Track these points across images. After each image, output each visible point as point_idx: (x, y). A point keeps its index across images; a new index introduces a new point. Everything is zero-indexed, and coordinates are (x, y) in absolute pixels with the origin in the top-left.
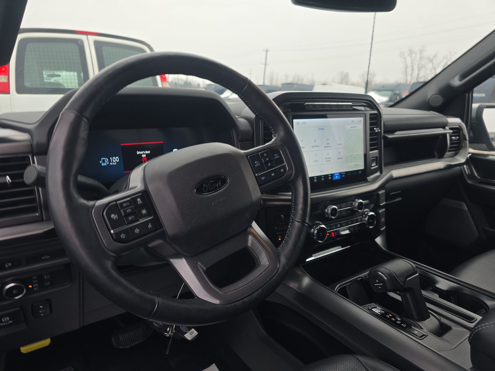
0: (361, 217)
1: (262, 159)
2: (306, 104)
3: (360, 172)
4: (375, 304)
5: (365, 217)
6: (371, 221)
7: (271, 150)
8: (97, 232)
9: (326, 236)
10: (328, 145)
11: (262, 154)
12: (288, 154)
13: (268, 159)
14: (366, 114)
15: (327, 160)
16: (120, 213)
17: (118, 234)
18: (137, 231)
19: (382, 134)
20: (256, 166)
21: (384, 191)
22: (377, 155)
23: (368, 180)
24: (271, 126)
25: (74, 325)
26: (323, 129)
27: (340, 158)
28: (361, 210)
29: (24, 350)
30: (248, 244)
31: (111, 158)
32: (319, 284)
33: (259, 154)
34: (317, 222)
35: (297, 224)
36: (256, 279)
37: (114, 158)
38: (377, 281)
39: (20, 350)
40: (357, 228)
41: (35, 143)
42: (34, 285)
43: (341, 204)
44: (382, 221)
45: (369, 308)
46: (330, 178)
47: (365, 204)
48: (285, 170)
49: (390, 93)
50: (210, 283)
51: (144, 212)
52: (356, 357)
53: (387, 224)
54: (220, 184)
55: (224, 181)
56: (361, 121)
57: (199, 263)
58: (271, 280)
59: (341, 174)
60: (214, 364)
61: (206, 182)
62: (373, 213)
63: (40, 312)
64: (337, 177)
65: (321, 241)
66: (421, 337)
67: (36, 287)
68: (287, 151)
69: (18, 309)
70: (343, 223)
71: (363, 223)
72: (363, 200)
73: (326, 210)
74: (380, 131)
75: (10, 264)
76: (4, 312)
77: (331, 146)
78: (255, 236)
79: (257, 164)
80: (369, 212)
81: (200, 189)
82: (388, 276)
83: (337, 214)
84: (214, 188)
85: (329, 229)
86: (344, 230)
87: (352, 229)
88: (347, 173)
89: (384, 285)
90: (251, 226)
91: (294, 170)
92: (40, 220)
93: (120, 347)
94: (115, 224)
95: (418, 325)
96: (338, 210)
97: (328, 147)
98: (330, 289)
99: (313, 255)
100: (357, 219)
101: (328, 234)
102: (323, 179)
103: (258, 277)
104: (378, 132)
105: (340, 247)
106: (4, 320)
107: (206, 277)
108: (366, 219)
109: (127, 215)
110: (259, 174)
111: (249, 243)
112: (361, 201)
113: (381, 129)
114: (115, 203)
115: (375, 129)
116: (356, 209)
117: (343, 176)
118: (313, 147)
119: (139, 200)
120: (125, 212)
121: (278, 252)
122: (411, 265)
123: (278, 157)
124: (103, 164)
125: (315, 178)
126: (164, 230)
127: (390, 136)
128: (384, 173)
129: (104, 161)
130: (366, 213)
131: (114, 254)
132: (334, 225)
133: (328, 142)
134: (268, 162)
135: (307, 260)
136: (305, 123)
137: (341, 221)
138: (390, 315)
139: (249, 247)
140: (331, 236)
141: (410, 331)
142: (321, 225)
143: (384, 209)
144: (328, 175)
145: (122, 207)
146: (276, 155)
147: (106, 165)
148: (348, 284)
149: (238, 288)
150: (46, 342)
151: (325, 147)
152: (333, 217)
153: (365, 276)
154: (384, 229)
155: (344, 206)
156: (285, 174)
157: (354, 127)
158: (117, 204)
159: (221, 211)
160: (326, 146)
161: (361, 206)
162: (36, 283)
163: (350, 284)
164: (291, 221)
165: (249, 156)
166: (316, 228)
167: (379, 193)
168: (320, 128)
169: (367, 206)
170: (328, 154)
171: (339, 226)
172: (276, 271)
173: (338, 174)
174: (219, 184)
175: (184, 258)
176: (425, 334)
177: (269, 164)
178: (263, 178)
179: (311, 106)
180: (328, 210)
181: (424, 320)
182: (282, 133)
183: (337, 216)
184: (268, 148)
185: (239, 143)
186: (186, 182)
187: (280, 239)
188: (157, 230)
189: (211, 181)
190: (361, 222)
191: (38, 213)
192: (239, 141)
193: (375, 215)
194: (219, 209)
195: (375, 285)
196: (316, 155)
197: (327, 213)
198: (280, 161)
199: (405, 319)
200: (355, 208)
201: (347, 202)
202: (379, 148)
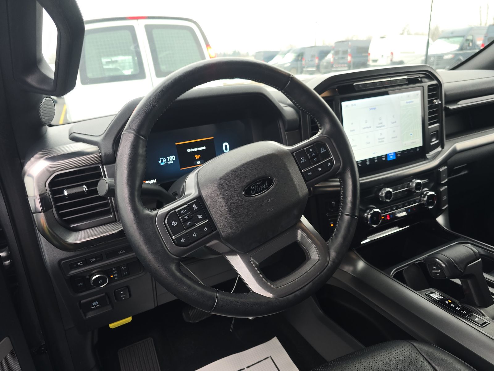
0: (419, 197)
1: (308, 155)
2: (355, 84)
3: (418, 149)
4: (433, 290)
5: (424, 197)
6: (431, 200)
7: (317, 145)
8: (160, 238)
9: (381, 221)
10: (381, 125)
11: (308, 150)
12: (334, 147)
13: (314, 154)
14: (424, 86)
15: (381, 140)
16: (179, 219)
17: (179, 239)
18: (195, 235)
19: (444, 106)
20: (302, 162)
21: (446, 167)
22: (438, 129)
23: (428, 157)
24: (316, 119)
25: (150, 305)
26: (375, 109)
27: (395, 137)
28: (419, 190)
29: (112, 326)
30: (298, 239)
31: (168, 157)
32: (373, 268)
33: (304, 150)
34: (371, 206)
35: (346, 218)
36: (306, 274)
37: (170, 157)
38: (435, 268)
39: (109, 326)
40: (415, 209)
41: (103, 154)
42: (115, 275)
43: (397, 186)
44: (444, 199)
45: (427, 294)
46: (384, 159)
47: (423, 184)
48: (332, 163)
49: (461, 39)
50: (263, 278)
51: (200, 216)
52: (412, 343)
53: (449, 201)
54: (267, 184)
55: (270, 182)
56: (417, 94)
57: (252, 259)
58: (321, 274)
59: (396, 154)
60: (276, 337)
61: (254, 185)
62: (433, 193)
63: (122, 296)
64: (392, 158)
65: (376, 225)
66: (482, 325)
67: (116, 277)
68: (334, 144)
69: (104, 294)
70: (400, 205)
71: (422, 203)
72: (421, 180)
73: (380, 193)
74: (440, 102)
75: (94, 259)
76: (93, 298)
77: (384, 126)
78: (305, 230)
79: (303, 160)
80: (428, 191)
81: (248, 192)
82: (446, 263)
83: (392, 197)
84: (261, 190)
85: (383, 212)
86: (401, 212)
87: (409, 210)
88: (403, 152)
89: (442, 273)
90: (300, 221)
91: (341, 162)
92: (114, 221)
93: (191, 322)
94: (175, 230)
95: (479, 312)
96: (393, 193)
97: (380, 127)
98: (385, 274)
99: (368, 238)
100: (414, 200)
101: (383, 218)
102: (376, 161)
103: (308, 272)
104: (439, 104)
105: (397, 227)
106: (94, 304)
107: (259, 273)
108: (425, 199)
109: (186, 221)
110: (305, 170)
111: (298, 237)
112: (419, 181)
113: (441, 100)
114: (174, 211)
115: (435, 101)
116: (414, 190)
117: (398, 156)
118: (364, 128)
119: (194, 206)
120: (183, 218)
121: (328, 246)
122: (473, 251)
123: (324, 151)
124: (162, 164)
125: (368, 160)
126: (218, 232)
127: (452, 107)
128: (446, 147)
129: (162, 161)
130: (425, 193)
131: (177, 257)
132: (389, 208)
133: (380, 122)
134: (314, 157)
135: (362, 243)
136: (355, 105)
137: (396, 203)
138: (449, 301)
139: (299, 241)
140: (386, 219)
141: (470, 318)
142: (375, 208)
143: (446, 187)
144: (382, 156)
145: (181, 215)
146: (322, 149)
147: (164, 164)
148: (404, 268)
149: (290, 282)
150: (129, 319)
151: (377, 127)
152: (388, 200)
153: (423, 259)
154: (447, 207)
155: (399, 188)
156: (333, 168)
157: (410, 102)
158: (175, 211)
159: (269, 211)
160: (379, 126)
161: (419, 187)
162: (115, 273)
163: (407, 268)
164: (340, 214)
165: (294, 153)
166: (369, 212)
167: (439, 171)
168: (371, 108)
169: (425, 185)
170: (381, 134)
171: (395, 208)
172: (326, 264)
173: (393, 154)
174: (265, 185)
175: (239, 255)
176: (486, 321)
177: (315, 159)
178: (310, 174)
179: (360, 86)
180: (382, 193)
181: (487, 307)
182: (328, 126)
183: (393, 198)
184: (314, 143)
185: (286, 133)
186: (235, 186)
187: (332, 225)
188: (212, 232)
189: (258, 183)
190: (420, 203)
191: (112, 215)
192: (286, 131)
193: (435, 194)
194: (267, 210)
195: (433, 271)
196: (368, 137)
197: (381, 197)
198: (327, 155)
199: (466, 306)
200: (412, 189)
201: (404, 183)
202: (440, 122)
